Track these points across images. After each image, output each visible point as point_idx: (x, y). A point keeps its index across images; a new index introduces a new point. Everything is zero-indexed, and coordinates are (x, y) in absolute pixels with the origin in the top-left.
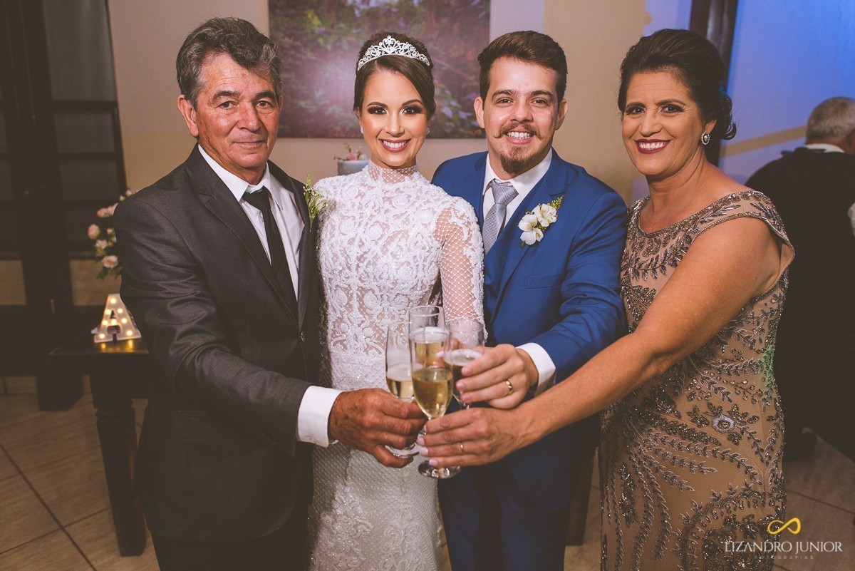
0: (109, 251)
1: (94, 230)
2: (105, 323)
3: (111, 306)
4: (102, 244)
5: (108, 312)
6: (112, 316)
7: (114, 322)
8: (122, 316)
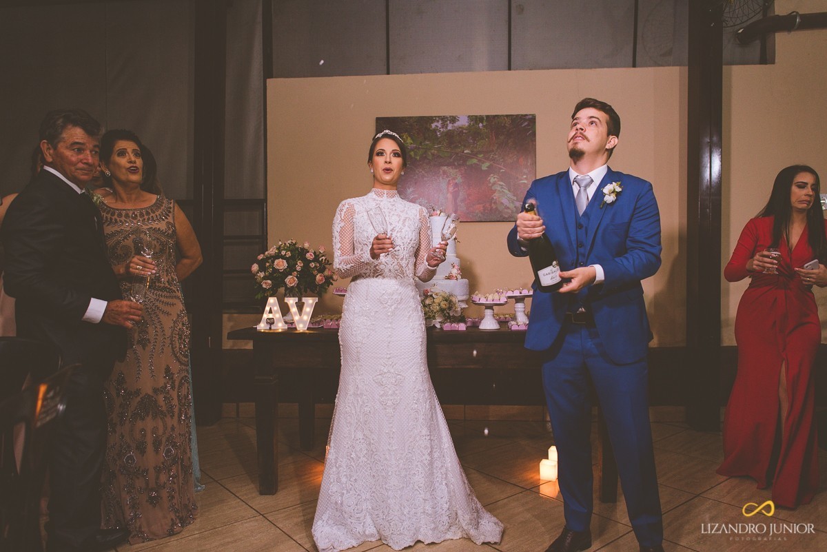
0: (265, 278)
1: (255, 267)
2: (265, 316)
3: (270, 304)
4: (262, 275)
5: (267, 308)
6: (270, 312)
7: (271, 316)
8: (276, 312)
